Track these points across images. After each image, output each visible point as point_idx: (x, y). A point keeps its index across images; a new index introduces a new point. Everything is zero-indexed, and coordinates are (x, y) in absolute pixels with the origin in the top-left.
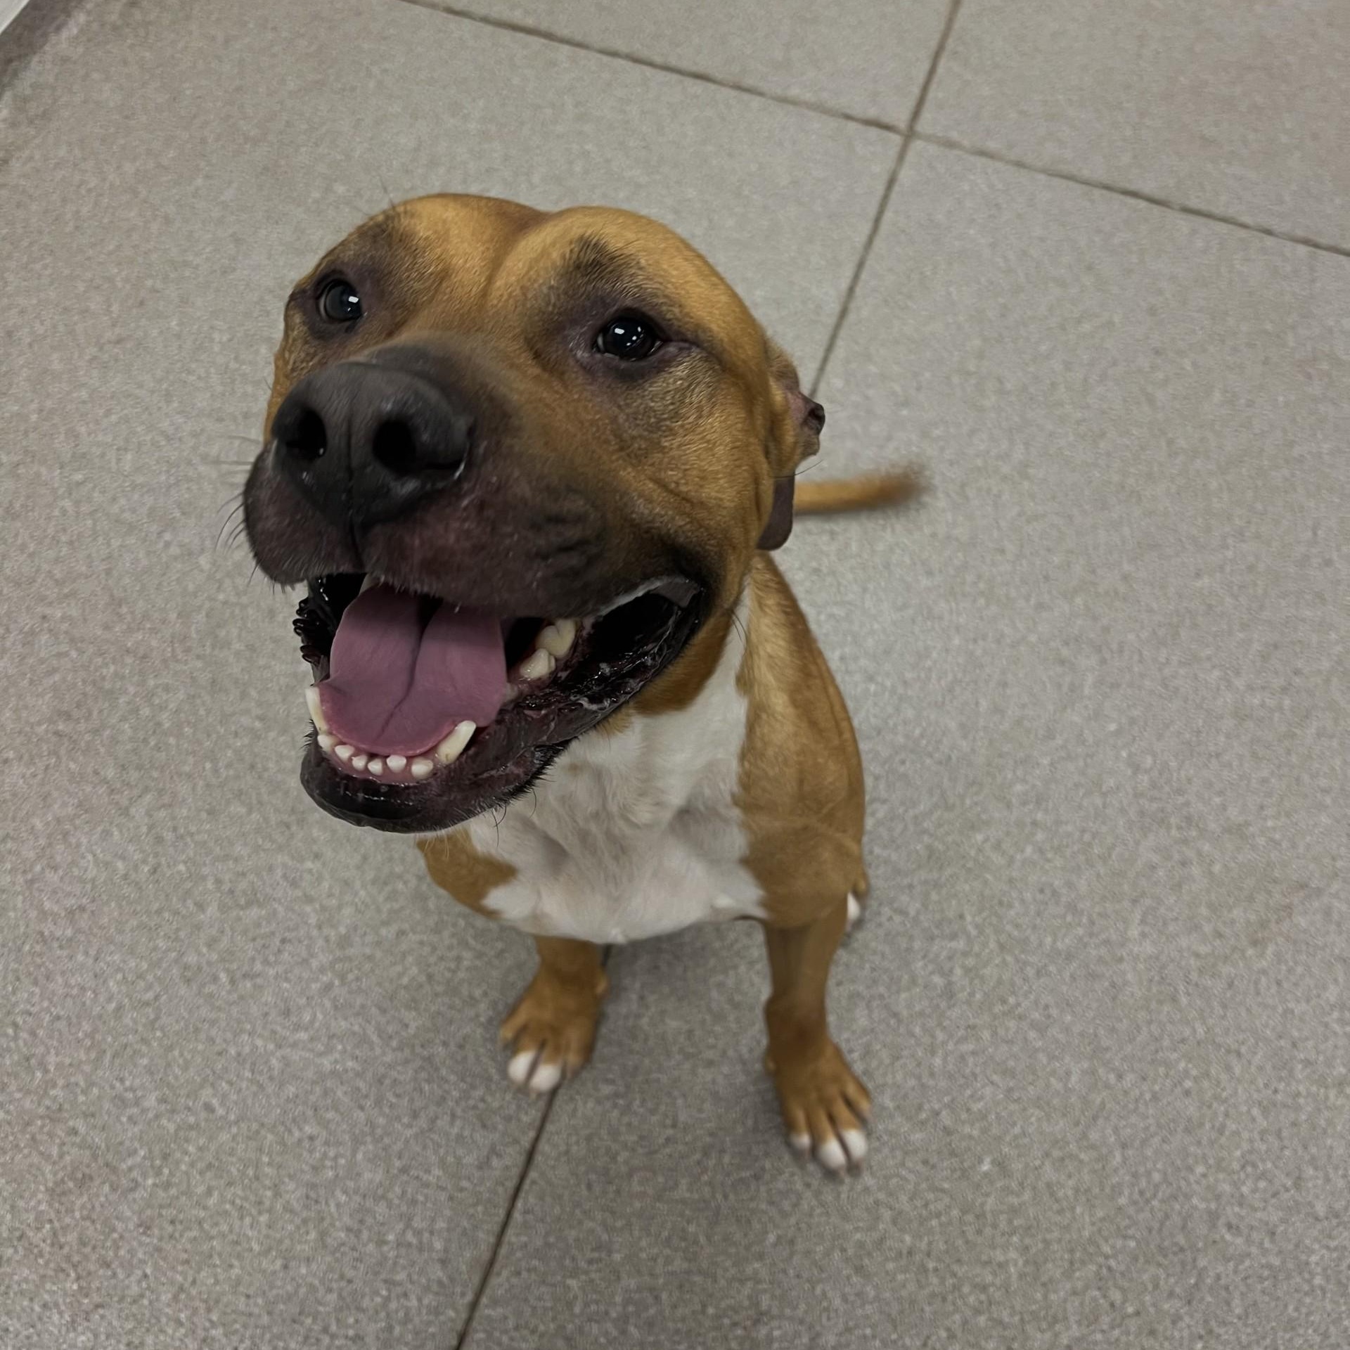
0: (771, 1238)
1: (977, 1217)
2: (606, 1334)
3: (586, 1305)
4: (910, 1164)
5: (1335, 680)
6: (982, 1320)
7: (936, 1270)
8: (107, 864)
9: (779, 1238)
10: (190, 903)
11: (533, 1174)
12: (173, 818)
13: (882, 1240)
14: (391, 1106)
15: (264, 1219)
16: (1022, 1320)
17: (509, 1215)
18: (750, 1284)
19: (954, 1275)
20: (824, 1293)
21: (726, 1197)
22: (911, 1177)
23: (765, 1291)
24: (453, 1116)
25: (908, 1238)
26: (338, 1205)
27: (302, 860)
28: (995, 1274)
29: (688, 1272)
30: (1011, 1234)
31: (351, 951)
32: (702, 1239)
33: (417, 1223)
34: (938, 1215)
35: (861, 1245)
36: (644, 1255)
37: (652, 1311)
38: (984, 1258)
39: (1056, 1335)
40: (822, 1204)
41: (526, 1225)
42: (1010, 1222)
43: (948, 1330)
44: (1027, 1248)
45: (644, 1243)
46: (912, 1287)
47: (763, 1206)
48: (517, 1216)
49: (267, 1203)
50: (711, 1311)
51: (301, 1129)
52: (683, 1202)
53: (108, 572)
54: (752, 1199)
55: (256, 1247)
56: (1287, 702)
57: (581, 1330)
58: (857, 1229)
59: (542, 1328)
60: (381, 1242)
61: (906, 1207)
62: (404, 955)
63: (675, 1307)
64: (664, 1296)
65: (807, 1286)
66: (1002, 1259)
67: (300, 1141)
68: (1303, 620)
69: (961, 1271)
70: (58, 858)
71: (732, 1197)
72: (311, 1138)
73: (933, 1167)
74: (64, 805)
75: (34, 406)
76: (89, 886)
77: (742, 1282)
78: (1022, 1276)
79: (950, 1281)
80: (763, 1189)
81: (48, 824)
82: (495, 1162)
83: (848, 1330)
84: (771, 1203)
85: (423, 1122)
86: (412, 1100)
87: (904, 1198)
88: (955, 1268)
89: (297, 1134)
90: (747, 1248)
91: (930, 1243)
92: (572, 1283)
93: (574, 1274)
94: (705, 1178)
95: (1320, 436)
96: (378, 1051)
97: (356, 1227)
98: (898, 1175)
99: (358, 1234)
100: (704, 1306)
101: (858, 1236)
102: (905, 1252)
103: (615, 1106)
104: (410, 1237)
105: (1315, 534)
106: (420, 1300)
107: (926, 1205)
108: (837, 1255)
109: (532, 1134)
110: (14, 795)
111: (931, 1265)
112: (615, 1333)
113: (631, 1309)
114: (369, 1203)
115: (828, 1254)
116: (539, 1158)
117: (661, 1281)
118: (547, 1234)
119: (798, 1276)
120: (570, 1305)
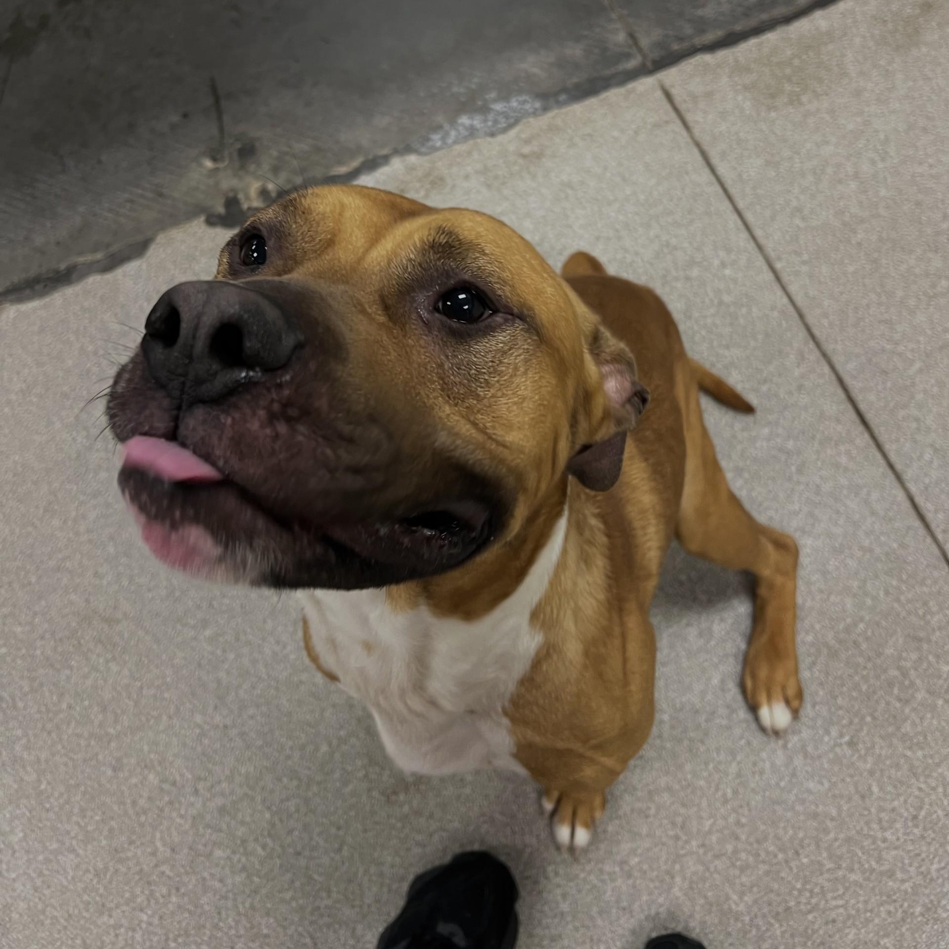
0: (875, 789)
1: (778, 914)
2: (905, 660)
3: (930, 663)
4: (841, 910)
6: (729, 848)
7: (776, 856)
9: (872, 793)
13: (818, 846)
16: (708, 869)
18: (863, 752)
19: (763, 862)
20: (822, 784)
21: (920, 789)
22: (834, 903)
23: (852, 755)
25: (805, 860)
28: (742, 885)
29: (898, 728)
30: (751, 920)
32: (909, 753)
34: (800, 891)
35: (826, 831)
36: (929, 716)
37: (896, 691)
38: (755, 889)
39: (684, 879)
40: (868, 836)
42: (758, 928)
43: (743, 826)
44: (737, 920)
45: (935, 722)
46: (781, 832)
47: (896, 803)
50: (869, 719)
52: (938, 765)
54: (905, 801)
57: (919, 649)
58: (836, 839)
59: (938, 633)
61: (820, 880)
63: (888, 703)
64: (898, 705)
65: (834, 779)
66: (746, 898)
69: (763, 868)
71: (917, 793)
73: (827, 923)
77: (867, 749)
78: (728, 898)
79: (763, 855)
80: (906, 814)
83: (794, 775)
84: (893, 810)
87: (826, 884)
88: (766, 867)
90: (882, 771)
91: (791, 869)
94: (940, 790)
98: (841, 897)
100: (874, 718)
101: (832, 835)
102: (801, 851)
107: (811, 891)
108: (834, 812)
111: (781, 856)
112: (903, 663)
113: (907, 683)
115: (839, 808)
117: (907, 710)
119: (843, 780)
120: (938, 657)
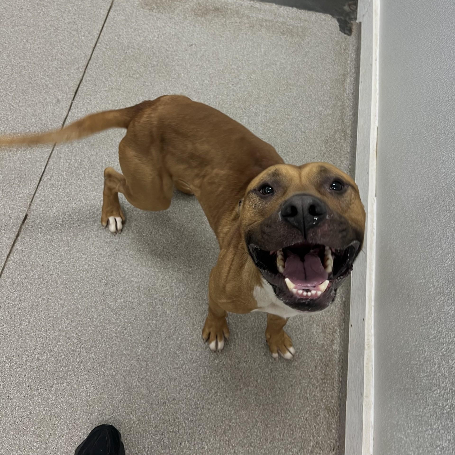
8: (165, 233)
10: (139, 226)
11: (40, 176)
12: (150, 248)
14: (76, 186)
15: (104, 161)
17: (45, 168)
24: (61, 186)
26: (87, 165)
27: (111, 241)
31: (93, 219)
33: (67, 164)
41: (41, 166)
48: (43, 168)
49: (104, 164)
51: (98, 179)
55: (104, 156)
60: (75, 160)
62: (78, 220)
67: (98, 176)
70: (178, 233)
72: (96, 177)
74: (181, 247)
76: (168, 227)
81: (184, 241)
82: (50, 177)
85: (68, 183)
86: (72, 188)
89: (100, 178)
92: (29, 156)
93: (29, 158)
96: (82, 197)
97: (82, 162)
99: (81, 161)
103: (19, 192)
104: (69, 161)
106: (65, 150)
109: (40, 184)
110: (196, 248)
114: (79, 167)
116: (39, 180)
118: (36, 165)
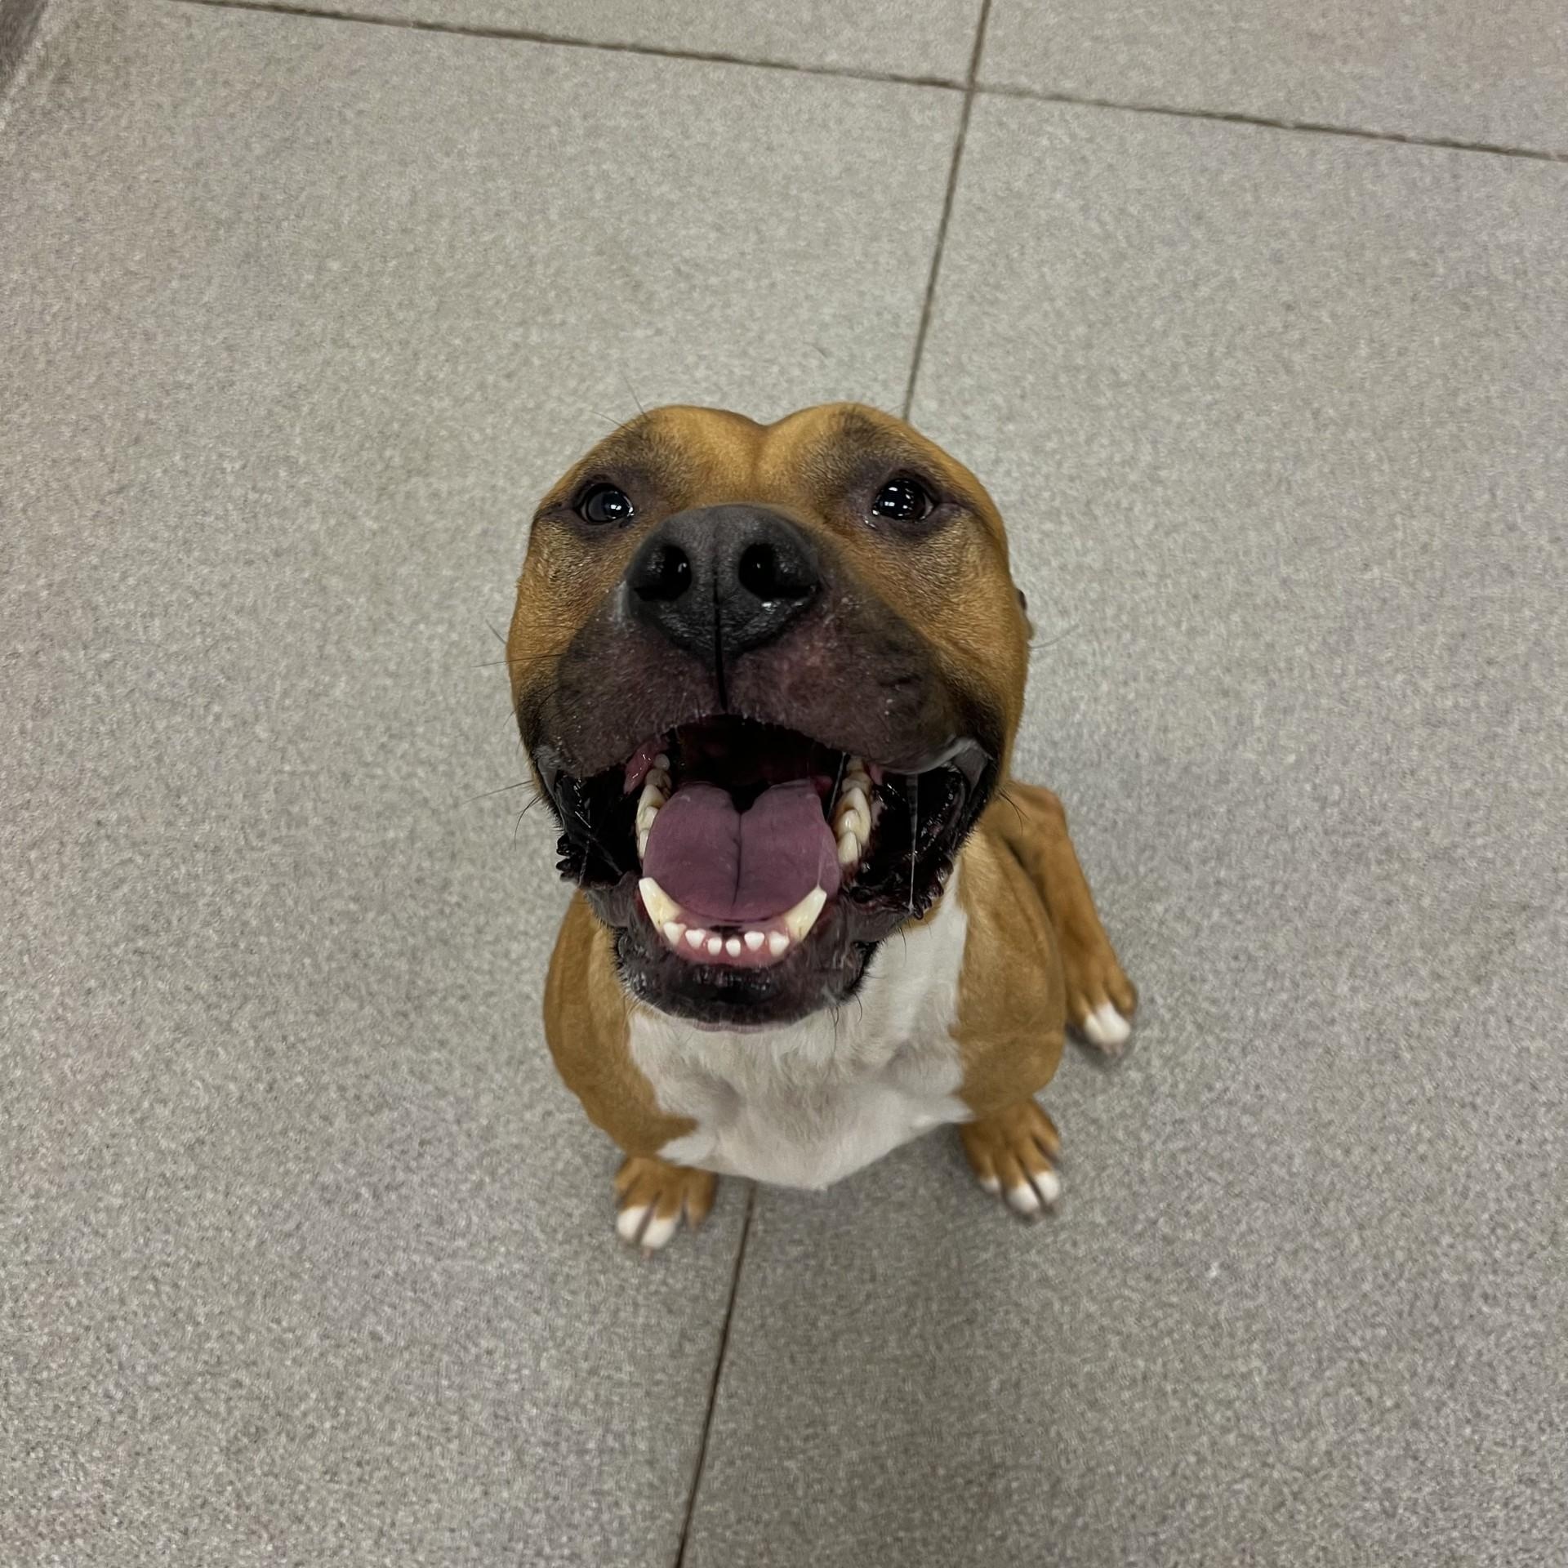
0: (995, 1384)
1: (1212, 1328)
2: (834, 1513)
3: (809, 1486)
4: (1132, 1283)
5: (1534, 665)
6: (1231, 1438)
7: (1175, 1392)
8: (218, 1088)
9: (1003, 1383)
10: (315, 1117)
11: (730, 1355)
12: (280, 1026)
13: (1113, 1369)
14: (569, 1304)
15: (454, 1446)
16: (1274, 1432)
17: (712, 1401)
18: (978, 1438)
19: (1195, 1395)
20: (1059, 1434)
21: (939, 1348)
22: (1135, 1296)
23: (996, 1442)
24: (636, 1305)
25: (1141, 1363)
26: (530, 1420)
27: (426, 1050)
28: (1238, 1386)
29: (912, 1434)
30: (1250, 1342)
31: (497, 1143)
32: (921, 1397)
33: (616, 1426)
34: (1170, 1333)
35: (1091, 1377)
36: (861, 1423)
37: (879, 1482)
38: (1225, 1372)
39: (1313, 1442)
40: (1044, 1340)
41: (732, 1411)
42: (1248, 1328)
43: (1197, 1453)
44: (1269, 1354)
45: (859, 1410)
46: (1151, 1414)
47: (981, 1352)
48: (721, 1402)
49: (455, 1429)
50: (941, 1472)
51: (476, 1345)
52: (895, 1360)
53: (159, 759)
54: (967, 1346)
55: (452, 1477)
56: (1483, 699)
57: (807, 1511)
58: (1085, 1361)
59: (766, 1516)
60: (582, 1452)
61: (1135, 1330)
62: (554, 1138)
63: (902, 1473)
64: (890, 1463)
65: (1040, 1430)
66: (1243, 1369)
67: (478, 1357)
68: (1492, 600)
69: (1201, 1389)
70: (165, 1090)
71: (946, 1346)
72: (489, 1352)
73: (1158, 1281)
74: (161, 1030)
75: (41, 582)
76: (203, 1116)
77: (970, 1436)
78: (1268, 1384)
79: (1191, 1403)
80: (978, 1333)
81: (146, 1054)
82: (688, 1348)
83: (1090, 1470)
84: (989, 1347)
85: (604, 1317)
86: (588, 1295)
87: (1131, 1320)
88: (1196, 1386)
89: (473, 1350)
90: (971, 1399)
91: (1164, 1364)
92: (790, 1464)
93: (791, 1454)
94: (915, 1331)
95: (1486, 377)
96: (544, 1247)
97: (552, 1440)
98: (1121, 1296)
99: (556, 1446)
100: (934, 1468)
101: (1087, 1368)
102: (1139, 1377)
103: (807, 1268)
104: (610, 1441)
105: (1494, 496)
106: (633, 1507)
107: (1155, 1325)
108: (1067, 1393)
109: (723, 1312)
110: (105, 1028)
111: (1169, 1388)
112: (844, 1510)
113: (856, 1482)
114: (562, 1412)
115: (1057, 1392)
116: (734, 1336)
117: (884, 1448)
118: (756, 1416)
119: (1029, 1421)
120: (791, 1487)
